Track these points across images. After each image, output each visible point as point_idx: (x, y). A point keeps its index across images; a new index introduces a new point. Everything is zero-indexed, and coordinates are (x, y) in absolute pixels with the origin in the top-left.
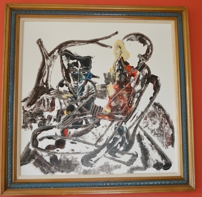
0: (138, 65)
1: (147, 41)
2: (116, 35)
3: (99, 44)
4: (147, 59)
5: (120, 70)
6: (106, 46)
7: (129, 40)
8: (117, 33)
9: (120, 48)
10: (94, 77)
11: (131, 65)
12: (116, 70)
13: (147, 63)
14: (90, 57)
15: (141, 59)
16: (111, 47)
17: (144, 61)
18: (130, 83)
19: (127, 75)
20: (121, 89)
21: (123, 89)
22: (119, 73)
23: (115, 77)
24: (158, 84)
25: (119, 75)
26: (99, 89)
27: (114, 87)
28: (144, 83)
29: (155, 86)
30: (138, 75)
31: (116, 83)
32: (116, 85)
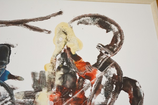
0: (98, 60)
1: (113, 26)
2: (59, 16)
3: (28, 26)
4: (114, 52)
5: (64, 67)
6: (40, 30)
7: (81, 23)
8: (60, 13)
9: (66, 33)
10: (12, 77)
11: (84, 60)
12: (57, 67)
13: (115, 58)
14: (9, 46)
15: (103, 52)
16: (49, 32)
17: (109, 55)
18: (83, 91)
19: (78, 77)
20: (65, 101)
21: (68, 101)
22: (62, 73)
23: (54, 79)
24: (139, 94)
25: (60, 76)
26: (19, 98)
27: (51, 96)
28: (111, 91)
29: (133, 96)
30: (99, 77)
31: (55, 89)
32: (54, 93)
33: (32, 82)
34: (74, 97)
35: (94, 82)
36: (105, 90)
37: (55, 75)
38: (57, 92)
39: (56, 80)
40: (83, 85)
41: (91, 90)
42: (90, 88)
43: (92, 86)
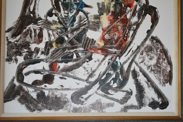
10: (86, 6)
18: (126, 15)
19: (123, 6)
20: (116, 20)
21: (118, 21)
22: (114, 3)
23: (110, 7)
24: (157, 16)
25: (113, 5)
26: (92, 19)
27: (108, 18)
28: (141, 14)
29: (153, 18)
30: (135, 5)
31: (111, 14)
32: (110, 16)
33: (97, 9)
34: (121, 18)
35: (132, 9)
36: (138, 14)
37: (110, 5)
38: (111, 15)
39: (111, 8)
40: (126, 11)
41: (130, 14)
42: (130, 13)
43: (131, 12)
